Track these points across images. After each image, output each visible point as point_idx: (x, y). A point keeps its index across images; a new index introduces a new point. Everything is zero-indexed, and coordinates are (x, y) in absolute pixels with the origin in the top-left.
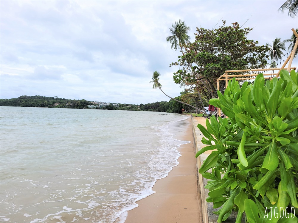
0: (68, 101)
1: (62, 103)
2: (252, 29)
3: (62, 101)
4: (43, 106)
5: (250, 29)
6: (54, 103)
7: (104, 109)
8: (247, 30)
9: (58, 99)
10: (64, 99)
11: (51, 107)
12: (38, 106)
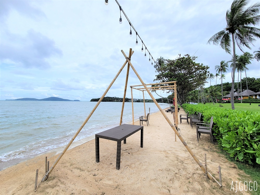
0: (120, 99)
1: (118, 100)
2: (197, 57)
3: (118, 99)
4: (110, 101)
5: (196, 57)
6: (114, 100)
7: (136, 102)
8: (194, 58)
9: (116, 98)
10: (118, 98)
11: (113, 102)
12: (108, 101)
